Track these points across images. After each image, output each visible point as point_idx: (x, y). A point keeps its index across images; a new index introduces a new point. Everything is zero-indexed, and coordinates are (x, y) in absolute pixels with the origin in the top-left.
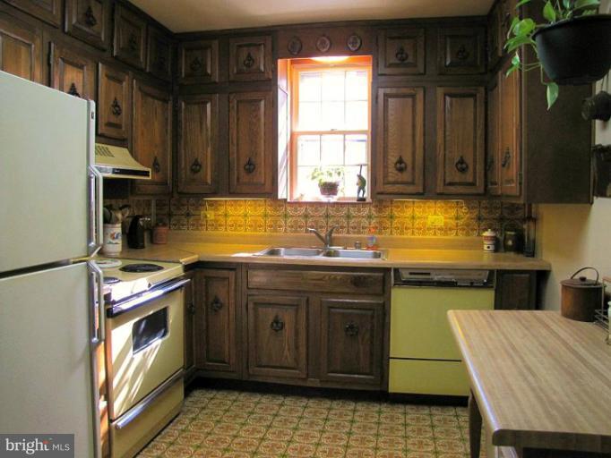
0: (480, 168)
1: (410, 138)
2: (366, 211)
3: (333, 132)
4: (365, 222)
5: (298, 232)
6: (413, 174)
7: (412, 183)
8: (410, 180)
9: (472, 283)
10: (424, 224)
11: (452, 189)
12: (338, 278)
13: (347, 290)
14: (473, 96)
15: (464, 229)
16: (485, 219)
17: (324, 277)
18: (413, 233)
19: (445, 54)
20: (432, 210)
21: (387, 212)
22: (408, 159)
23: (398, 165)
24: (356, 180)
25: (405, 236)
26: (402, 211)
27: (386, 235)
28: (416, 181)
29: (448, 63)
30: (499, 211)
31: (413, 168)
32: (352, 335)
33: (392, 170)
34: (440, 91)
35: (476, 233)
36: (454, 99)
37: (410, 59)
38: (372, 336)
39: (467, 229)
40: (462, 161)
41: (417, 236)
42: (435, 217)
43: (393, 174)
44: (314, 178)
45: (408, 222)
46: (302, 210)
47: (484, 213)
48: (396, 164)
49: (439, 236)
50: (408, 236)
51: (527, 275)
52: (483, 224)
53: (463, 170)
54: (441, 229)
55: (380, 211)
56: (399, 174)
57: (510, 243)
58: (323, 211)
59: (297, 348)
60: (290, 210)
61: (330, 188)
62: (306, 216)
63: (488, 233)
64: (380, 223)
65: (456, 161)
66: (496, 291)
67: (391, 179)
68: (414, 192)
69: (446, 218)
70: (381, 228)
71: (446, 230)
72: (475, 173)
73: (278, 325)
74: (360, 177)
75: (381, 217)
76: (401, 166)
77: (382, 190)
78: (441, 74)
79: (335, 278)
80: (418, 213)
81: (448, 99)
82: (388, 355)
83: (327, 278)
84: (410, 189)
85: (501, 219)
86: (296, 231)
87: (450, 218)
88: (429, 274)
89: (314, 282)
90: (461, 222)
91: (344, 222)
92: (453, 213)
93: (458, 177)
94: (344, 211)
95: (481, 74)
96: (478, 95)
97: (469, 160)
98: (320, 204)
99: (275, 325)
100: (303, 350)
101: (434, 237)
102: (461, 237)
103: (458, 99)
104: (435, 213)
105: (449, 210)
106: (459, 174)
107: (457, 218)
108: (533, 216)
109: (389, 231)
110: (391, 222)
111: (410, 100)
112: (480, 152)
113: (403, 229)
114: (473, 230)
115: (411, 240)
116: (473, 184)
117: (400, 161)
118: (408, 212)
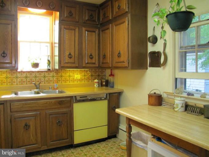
0: (97, 58)
1: (73, 46)
2: (51, 74)
3: (35, 42)
4: (51, 79)
5: (23, 84)
6: (75, 59)
7: (74, 63)
8: (73, 62)
9: (101, 99)
10: (74, 78)
11: (88, 65)
12: (53, 102)
13: (56, 107)
14: (95, 32)
15: (87, 80)
16: (94, 76)
17: (47, 103)
18: (70, 82)
19: (86, 15)
20: (76, 73)
21: (60, 74)
22: (73, 54)
23: (69, 56)
24: (47, 61)
25: (67, 83)
26: (65, 74)
27: (60, 83)
28: (76, 63)
29: (87, 19)
30: (98, 73)
31: (75, 57)
32: (60, 125)
33: (67, 58)
34: (84, 29)
35: (91, 81)
36: (89, 32)
37: (74, 16)
38: (67, 124)
39: (88, 79)
40: (91, 55)
41: (71, 83)
42: (77, 75)
43: (67, 60)
44: (29, 61)
45: (68, 78)
46: (24, 75)
47: (93, 74)
48: (68, 55)
49: (79, 83)
50: (68, 83)
51: (117, 94)
52: (93, 77)
53: (92, 58)
54: (79, 80)
55: (57, 74)
56: (70, 60)
57: (104, 83)
58: (34, 75)
59: (36, 134)
60: (19, 75)
61: (36, 65)
62: (26, 77)
63: (96, 81)
64: (57, 79)
65: (89, 55)
66: (108, 100)
67: (67, 61)
68: (75, 66)
69: (81, 76)
70: (58, 81)
71: (81, 80)
72: (95, 59)
73: (27, 127)
74: (49, 61)
75: (57, 76)
76: (70, 56)
77: (63, 66)
78: (84, 23)
79: (52, 102)
80: (71, 74)
81: (86, 32)
82: (74, 130)
83: (48, 102)
84: (73, 65)
85: (99, 76)
86: (22, 84)
87: (82, 76)
88: (87, 97)
89: (43, 105)
90: (86, 77)
91: (43, 79)
92: (83, 74)
93: (90, 61)
94: (43, 74)
95: (97, 24)
96: (96, 32)
97: (93, 55)
98: (33, 72)
99: (25, 127)
100: (39, 135)
101: (77, 83)
102: (86, 82)
103: (90, 32)
104: (77, 74)
105: (82, 73)
106: (90, 60)
107: (85, 76)
108: (113, 74)
109: (61, 82)
110: (61, 78)
111: (74, 31)
112: (97, 52)
113: (66, 81)
114: (90, 80)
115: (69, 85)
116: (94, 63)
117: (70, 54)
118: (68, 74)
